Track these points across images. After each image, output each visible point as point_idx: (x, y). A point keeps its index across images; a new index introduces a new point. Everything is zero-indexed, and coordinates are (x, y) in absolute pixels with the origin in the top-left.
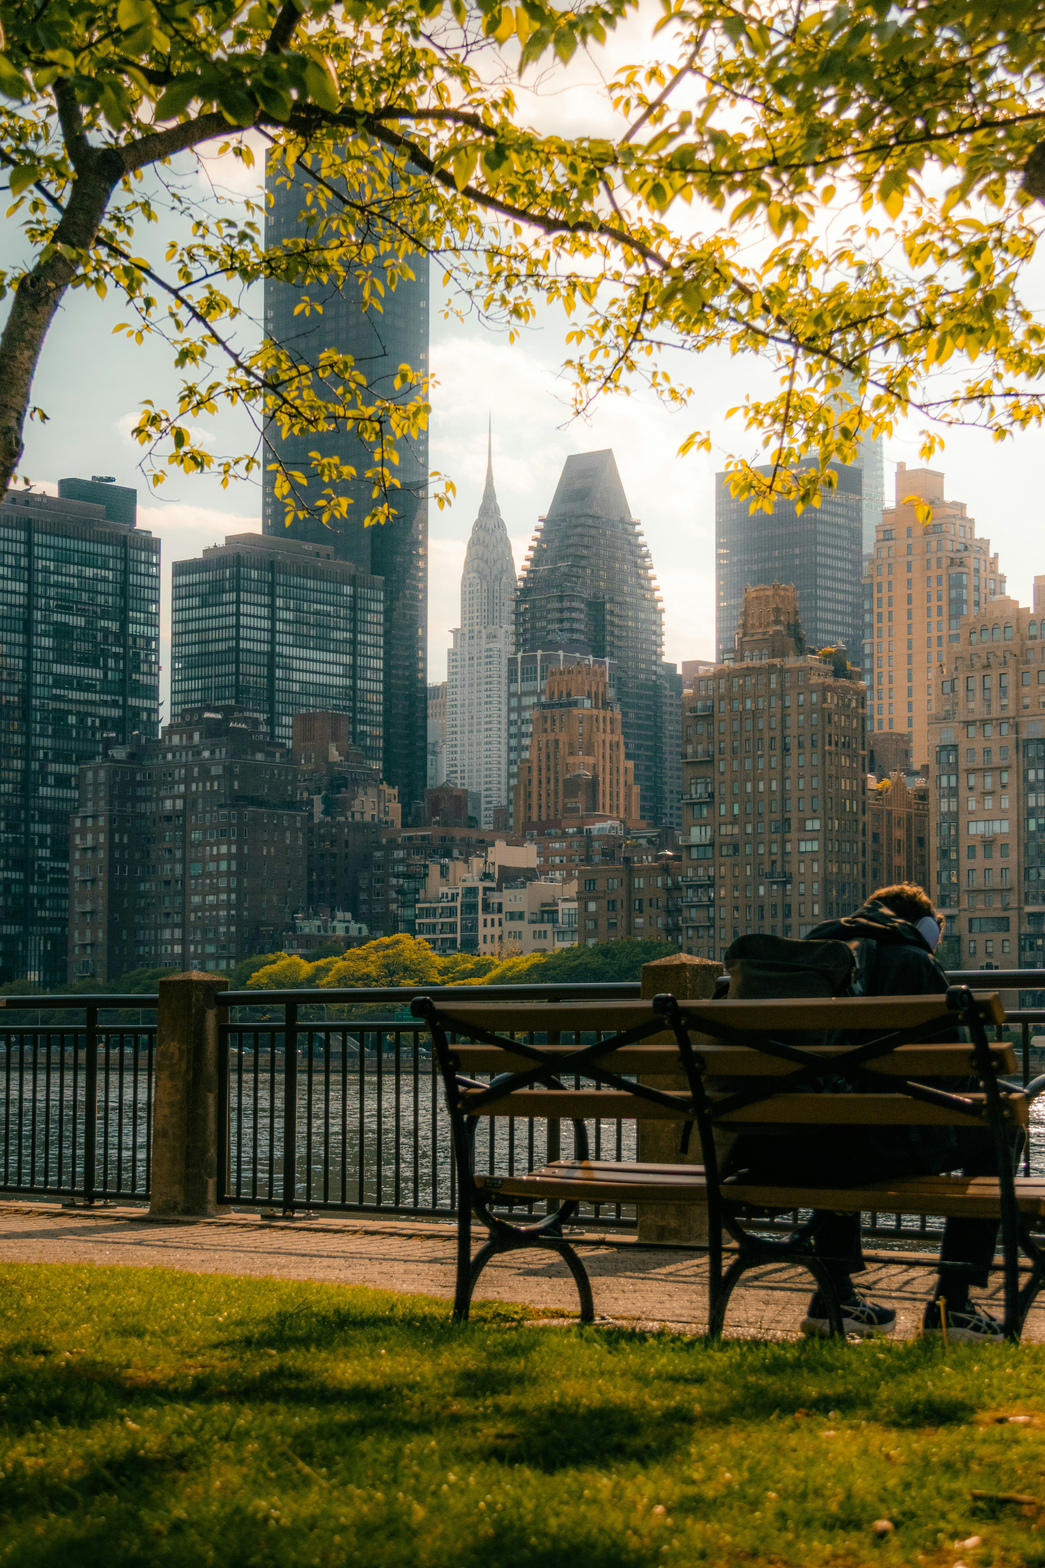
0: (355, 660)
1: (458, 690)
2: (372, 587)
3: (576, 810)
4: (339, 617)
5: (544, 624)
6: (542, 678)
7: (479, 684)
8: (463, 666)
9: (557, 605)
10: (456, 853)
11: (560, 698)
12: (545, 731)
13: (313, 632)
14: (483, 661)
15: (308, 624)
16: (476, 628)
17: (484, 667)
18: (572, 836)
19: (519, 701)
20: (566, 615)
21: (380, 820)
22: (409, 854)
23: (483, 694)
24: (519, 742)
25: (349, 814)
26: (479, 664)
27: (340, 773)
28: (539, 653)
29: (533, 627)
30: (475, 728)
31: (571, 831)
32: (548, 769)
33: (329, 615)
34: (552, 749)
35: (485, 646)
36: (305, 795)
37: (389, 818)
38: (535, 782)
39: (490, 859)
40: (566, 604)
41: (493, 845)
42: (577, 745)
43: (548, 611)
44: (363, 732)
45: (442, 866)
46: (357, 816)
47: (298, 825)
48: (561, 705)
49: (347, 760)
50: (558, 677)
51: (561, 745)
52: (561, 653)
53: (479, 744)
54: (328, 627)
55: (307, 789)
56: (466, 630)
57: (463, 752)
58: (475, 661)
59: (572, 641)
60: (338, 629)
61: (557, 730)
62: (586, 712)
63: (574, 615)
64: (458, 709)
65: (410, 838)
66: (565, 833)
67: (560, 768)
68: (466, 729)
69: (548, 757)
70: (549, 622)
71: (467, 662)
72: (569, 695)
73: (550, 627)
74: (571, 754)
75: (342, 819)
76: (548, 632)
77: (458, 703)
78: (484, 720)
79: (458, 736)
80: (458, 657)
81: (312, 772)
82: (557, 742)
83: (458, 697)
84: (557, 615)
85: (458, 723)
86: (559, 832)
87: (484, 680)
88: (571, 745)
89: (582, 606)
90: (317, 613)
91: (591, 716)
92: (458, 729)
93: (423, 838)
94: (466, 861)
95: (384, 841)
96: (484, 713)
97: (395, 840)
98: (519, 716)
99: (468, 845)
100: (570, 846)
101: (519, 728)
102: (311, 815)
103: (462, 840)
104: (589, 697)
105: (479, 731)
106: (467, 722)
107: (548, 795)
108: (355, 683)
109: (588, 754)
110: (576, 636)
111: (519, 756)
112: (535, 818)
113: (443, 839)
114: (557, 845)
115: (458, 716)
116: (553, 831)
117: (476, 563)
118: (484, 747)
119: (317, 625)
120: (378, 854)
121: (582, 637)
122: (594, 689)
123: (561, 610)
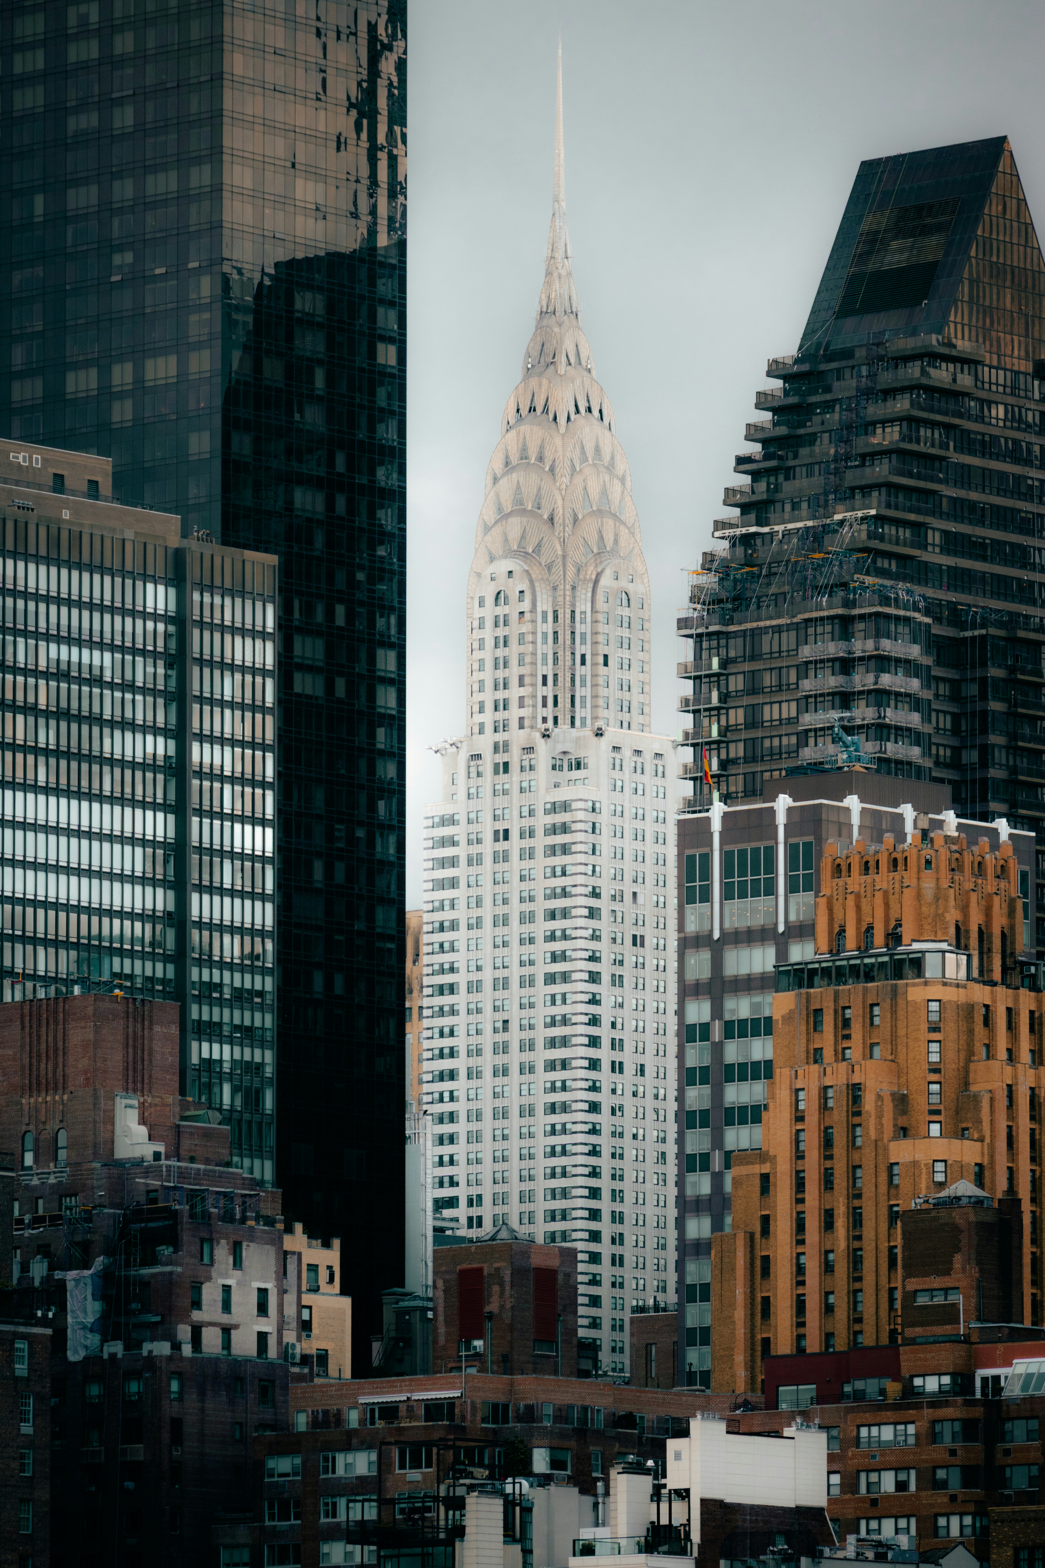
0: (182, 828)
1: (460, 936)
2: (238, 591)
3: (949, 1314)
4: (129, 687)
5: (790, 710)
6: (793, 887)
7: (527, 918)
8: (474, 861)
9: (833, 649)
10: (540, 1461)
11: (865, 947)
12: (817, 1056)
13: (46, 736)
14: (541, 841)
15: (29, 710)
16: (517, 737)
17: (541, 863)
18: (938, 1400)
19: (717, 963)
20: (862, 680)
21: (285, 1352)
22: (383, 1464)
23: (542, 949)
24: (718, 1095)
25: (184, 1332)
26: (528, 854)
27: (151, 1195)
28: (783, 803)
29: (753, 722)
30: (515, 1058)
31: (932, 1384)
32: (827, 1182)
33: (97, 681)
34: (838, 1117)
35: (544, 796)
36: (39, 1269)
37: (311, 1346)
38: (783, 1227)
39: (673, 1481)
40: (862, 646)
41: (684, 1433)
42: (920, 1104)
43: (804, 669)
44: (208, 1063)
45: (510, 1504)
46: (211, 1340)
47: (21, 1369)
48: (868, 974)
49: (175, 1152)
50: (856, 881)
51: (869, 1103)
52: (853, 802)
53: (527, 1111)
54: (96, 720)
55: (44, 1250)
56: (485, 743)
57: (475, 1137)
58: (515, 844)
59: (884, 763)
60: (127, 725)
61: (855, 1053)
62: (950, 995)
63: (886, 680)
64: (460, 999)
65: (389, 1411)
66: (909, 1391)
67: (866, 1180)
68: (487, 1062)
69: (827, 1143)
70: (808, 702)
71: (488, 847)
72: (894, 937)
73: (808, 720)
74: (904, 1132)
75: (163, 1348)
76: (803, 737)
77: (460, 979)
78: (542, 1034)
79: (460, 1085)
80: (459, 831)
81: (63, 1192)
82: (855, 1092)
83: (460, 958)
84: (832, 682)
85: (460, 1042)
86: (893, 1388)
87: (541, 906)
88: (902, 1102)
89: (915, 651)
90: (61, 674)
91: (970, 1008)
92: (460, 1063)
93: (434, 1409)
94: (586, 1487)
95: (302, 1421)
96: (543, 1012)
97: (338, 1418)
98: (717, 1011)
99: (583, 1433)
100: (933, 1437)
101: (718, 1050)
102: (60, 1336)
103: (562, 1414)
104: (960, 944)
105: (527, 1069)
106: (488, 1040)
107: (828, 1268)
108: (182, 903)
109: (961, 1133)
110: (894, 749)
111: (718, 1141)
112: (784, 1346)
113: (498, 1412)
114: (887, 1433)
115: (460, 1021)
116: (870, 1386)
117: (515, 527)
118: (543, 1120)
119: (62, 714)
120: (283, 1465)
121: (915, 753)
122: (976, 919)
123: (846, 665)
